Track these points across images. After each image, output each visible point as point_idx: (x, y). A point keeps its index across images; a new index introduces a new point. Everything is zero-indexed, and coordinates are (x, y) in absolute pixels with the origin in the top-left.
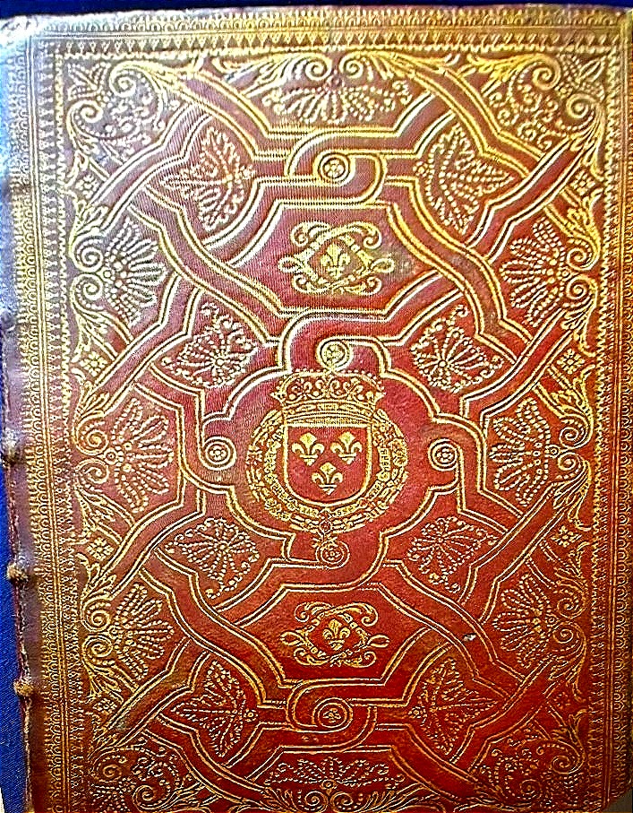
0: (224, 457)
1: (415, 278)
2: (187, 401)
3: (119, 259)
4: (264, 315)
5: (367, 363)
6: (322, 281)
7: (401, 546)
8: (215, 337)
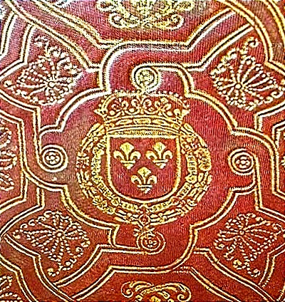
0: (58, 162)
1: (211, 15)
2: (26, 116)
4: (87, 46)
5: (174, 85)
6: (133, 18)
7: (208, 237)
8: (46, 64)
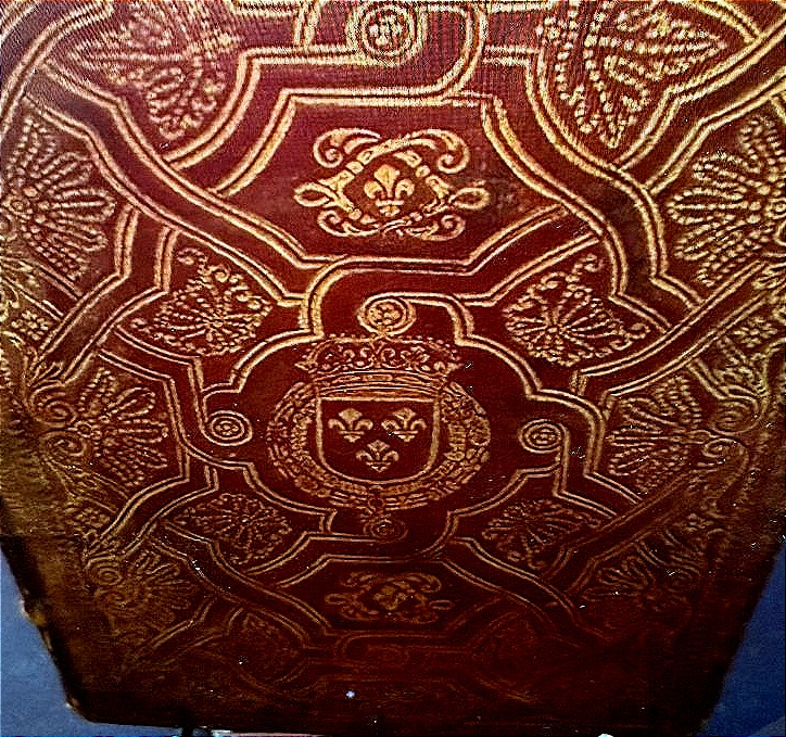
0: (236, 432)
1: (521, 216)
2: (178, 373)
3: (30, 183)
6: (366, 220)
